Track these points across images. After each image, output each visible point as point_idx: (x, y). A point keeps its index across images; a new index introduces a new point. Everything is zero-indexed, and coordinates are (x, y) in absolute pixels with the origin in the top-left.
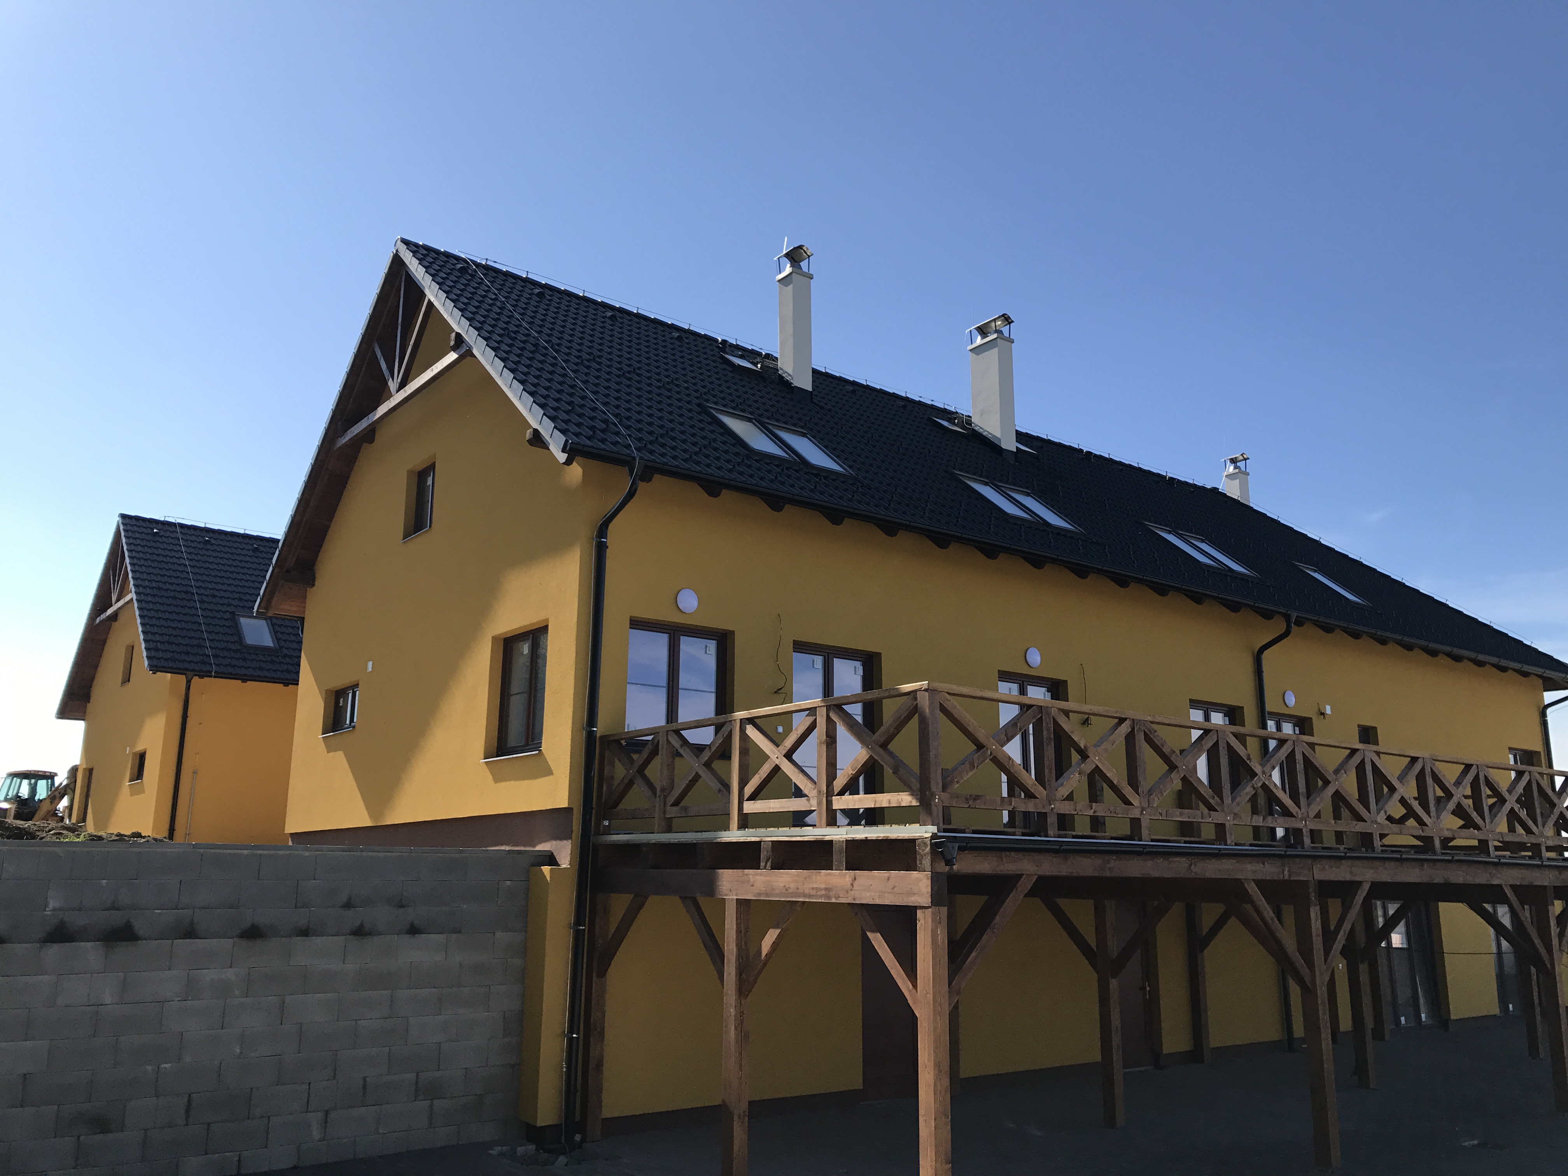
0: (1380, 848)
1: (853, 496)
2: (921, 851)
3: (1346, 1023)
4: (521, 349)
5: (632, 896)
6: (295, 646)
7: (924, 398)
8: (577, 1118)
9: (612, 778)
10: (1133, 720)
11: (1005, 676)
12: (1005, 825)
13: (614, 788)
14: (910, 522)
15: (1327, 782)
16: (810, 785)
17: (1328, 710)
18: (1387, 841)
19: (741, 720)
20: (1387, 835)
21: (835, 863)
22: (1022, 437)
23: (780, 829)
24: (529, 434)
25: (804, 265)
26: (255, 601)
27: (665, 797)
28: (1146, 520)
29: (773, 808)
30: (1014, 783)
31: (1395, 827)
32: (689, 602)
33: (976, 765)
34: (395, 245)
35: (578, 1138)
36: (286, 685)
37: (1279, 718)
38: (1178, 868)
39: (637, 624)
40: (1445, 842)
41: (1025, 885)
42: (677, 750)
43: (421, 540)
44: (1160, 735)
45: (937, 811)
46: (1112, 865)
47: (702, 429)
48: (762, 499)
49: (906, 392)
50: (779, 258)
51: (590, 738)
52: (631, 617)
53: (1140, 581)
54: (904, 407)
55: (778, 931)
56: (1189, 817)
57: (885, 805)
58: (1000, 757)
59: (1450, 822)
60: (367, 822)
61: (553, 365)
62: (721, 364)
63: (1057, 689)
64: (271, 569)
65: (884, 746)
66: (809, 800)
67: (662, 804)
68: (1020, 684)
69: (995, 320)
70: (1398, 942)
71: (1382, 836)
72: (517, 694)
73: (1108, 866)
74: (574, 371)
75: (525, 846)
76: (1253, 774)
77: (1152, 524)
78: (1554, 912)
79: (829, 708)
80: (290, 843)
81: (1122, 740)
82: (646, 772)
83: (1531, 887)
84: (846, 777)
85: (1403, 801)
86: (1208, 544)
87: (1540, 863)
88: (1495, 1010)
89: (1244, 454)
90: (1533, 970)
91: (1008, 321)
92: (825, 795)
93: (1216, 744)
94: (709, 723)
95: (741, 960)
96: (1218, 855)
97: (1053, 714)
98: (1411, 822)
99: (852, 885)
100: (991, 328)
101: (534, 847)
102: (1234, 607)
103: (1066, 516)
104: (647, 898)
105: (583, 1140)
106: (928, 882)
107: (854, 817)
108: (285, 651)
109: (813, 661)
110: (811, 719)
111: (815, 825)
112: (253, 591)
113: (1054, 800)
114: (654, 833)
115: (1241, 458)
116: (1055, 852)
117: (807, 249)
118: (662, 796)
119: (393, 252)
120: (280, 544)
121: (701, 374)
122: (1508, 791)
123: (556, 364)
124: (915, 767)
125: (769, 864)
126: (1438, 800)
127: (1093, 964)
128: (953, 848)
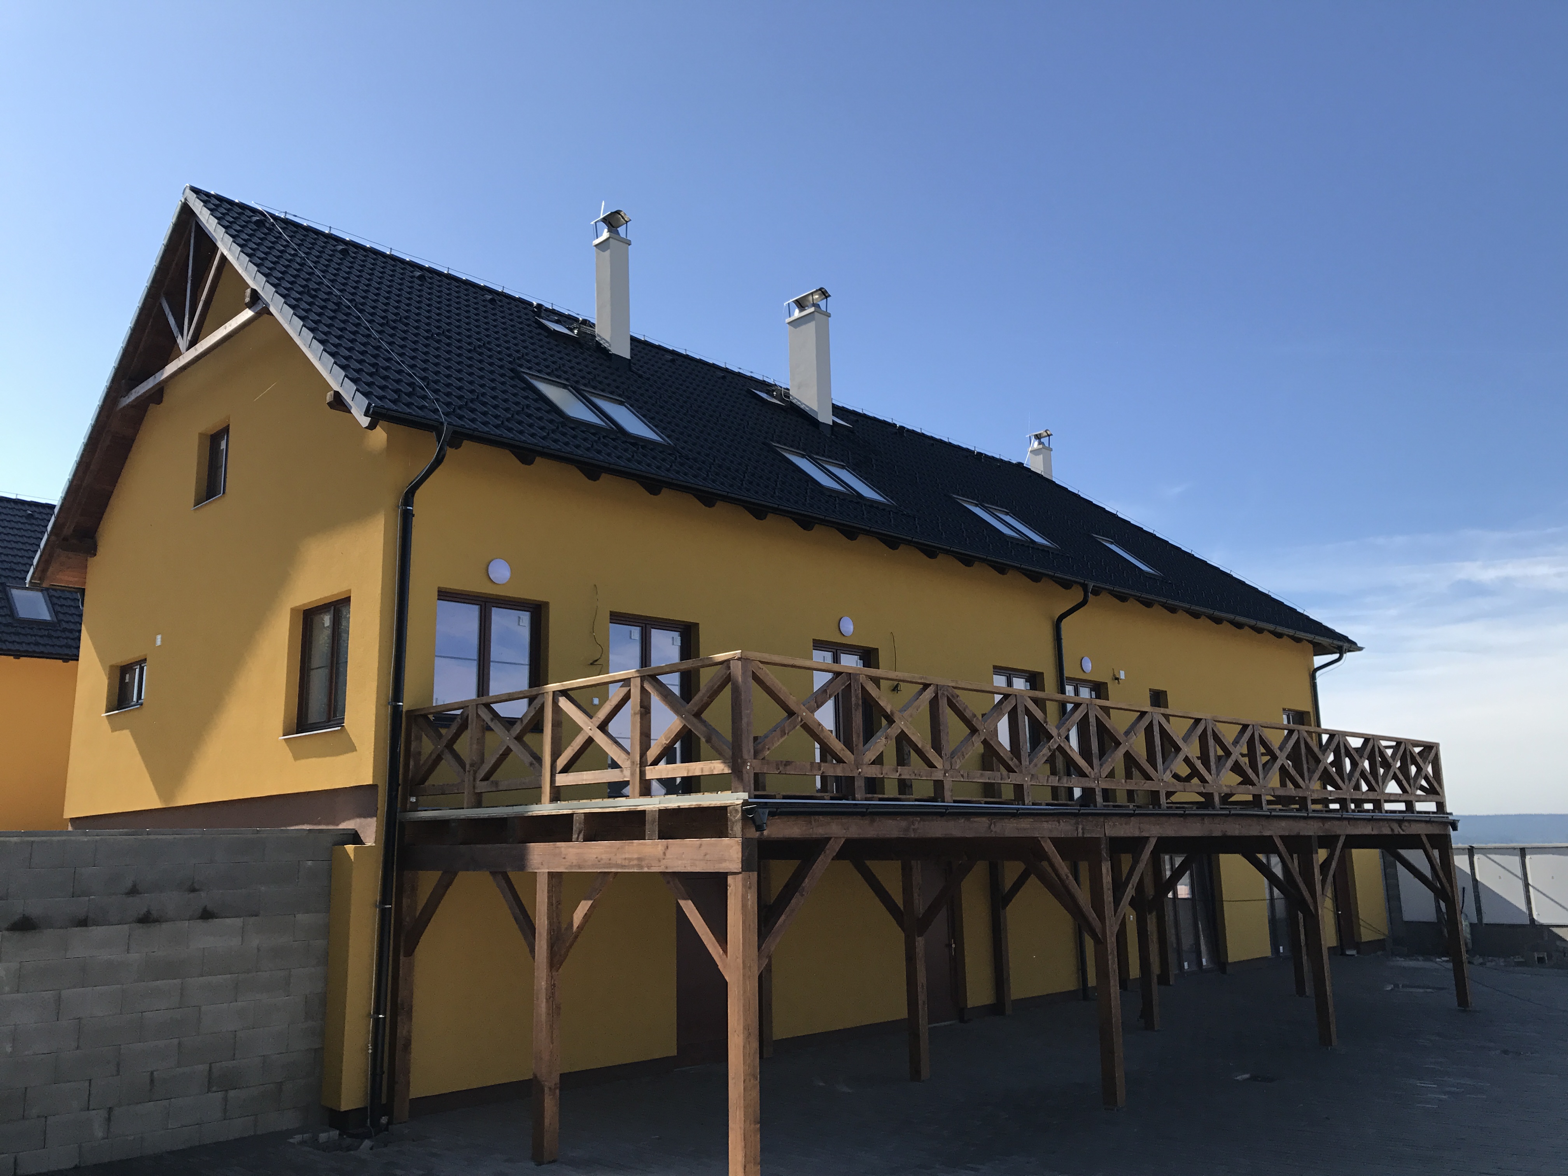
0: (1166, 805)
1: (671, 466)
2: (732, 818)
3: (1135, 972)
4: (322, 308)
5: (440, 873)
6: (77, 619)
7: (743, 369)
8: (384, 1101)
9: (419, 753)
10: (937, 685)
11: (819, 645)
12: (818, 791)
13: (422, 762)
14: (728, 493)
15: (1118, 744)
16: (623, 756)
17: (1122, 675)
18: (1173, 799)
19: (554, 692)
20: (1175, 792)
21: (647, 833)
22: (838, 410)
23: (593, 801)
24: (329, 397)
25: (621, 230)
26: (28, 572)
27: (475, 772)
28: (954, 494)
29: (586, 780)
30: (826, 751)
31: (1179, 785)
32: (501, 572)
33: (787, 732)
34: (183, 193)
35: (384, 1120)
36: (66, 660)
37: (1077, 683)
38: (978, 828)
39: (445, 595)
40: (1225, 798)
41: (834, 847)
42: (487, 723)
43: (214, 507)
44: (961, 699)
45: (749, 778)
46: (916, 826)
47: (515, 395)
48: (578, 467)
49: (725, 363)
50: (596, 223)
51: (396, 713)
52: (439, 588)
53: (947, 552)
54: (724, 377)
55: (590, 902)
56: (989, 779)
57: (698, 773)
58: (810, 723)
59: (1228, 779)
60: (155, 803)
61: (357, 325)
62: (536, 328)
63: (869, 656)
64: (46, 536)
65: (698, 715)
66: (622, 771)
67: (472, 778)
68: (834, 653)
69: (812, 294)
70: (1184, 893)
71: (1169, 794)
72: (318, 668)
73: (913, 827)
74: (379, 332)
75: (328, 824)
76: (1050, 737)
77: (961, 498)
78: (1318, 860)
79: (643, 679)
80: (70, 828)
81: (927, 704)
82: (455, 747)
83: (1298, 837)
84: (660, 746)
85: (1187, 760)
86: (1012, 517)
87: (1306, 815)
88: (1267, 952)
89: (1048, 430)
90: (1300, 915)
91: (825, 295)
92: (639, 766)
93: (1015, 707)
94: (522, 696)
95: (552, 933)
96: (1016, 815)
97: (861, 681)
98: (1195, 781)
99: (664, 854)
100: (809, 301)
101: (338, 825)
102: (1035, 577)
103: (879, 489)
104: (456, 874)
105: (390, 1123)
106: (739, 848)
107: (670, 786)
108: (64, 625)
109: (631, 631)
110: (625, 690)
111: (628, 796)
112: (26, 560)
113: (861, 764)
114: (463, 808)
115: (1045, 434)
116: (863, 814)
117: (625, 214)
118: (472, 772)
119: (181, 201)
120: (56, 510)
121: (515, 338)
122: (1279, 748)
123: (360, 324)
124: (728, 736)
125: (581, 836)
126: (1219, 758)
127: (900, 924)
128: (764, 813)
